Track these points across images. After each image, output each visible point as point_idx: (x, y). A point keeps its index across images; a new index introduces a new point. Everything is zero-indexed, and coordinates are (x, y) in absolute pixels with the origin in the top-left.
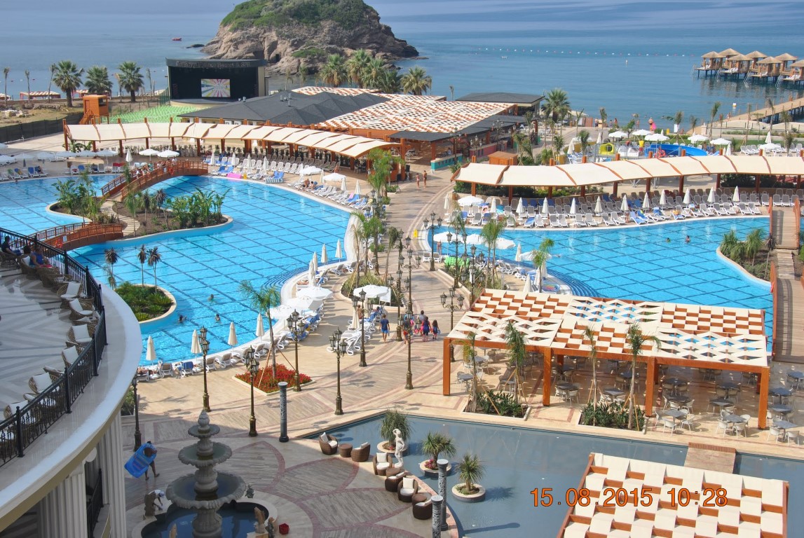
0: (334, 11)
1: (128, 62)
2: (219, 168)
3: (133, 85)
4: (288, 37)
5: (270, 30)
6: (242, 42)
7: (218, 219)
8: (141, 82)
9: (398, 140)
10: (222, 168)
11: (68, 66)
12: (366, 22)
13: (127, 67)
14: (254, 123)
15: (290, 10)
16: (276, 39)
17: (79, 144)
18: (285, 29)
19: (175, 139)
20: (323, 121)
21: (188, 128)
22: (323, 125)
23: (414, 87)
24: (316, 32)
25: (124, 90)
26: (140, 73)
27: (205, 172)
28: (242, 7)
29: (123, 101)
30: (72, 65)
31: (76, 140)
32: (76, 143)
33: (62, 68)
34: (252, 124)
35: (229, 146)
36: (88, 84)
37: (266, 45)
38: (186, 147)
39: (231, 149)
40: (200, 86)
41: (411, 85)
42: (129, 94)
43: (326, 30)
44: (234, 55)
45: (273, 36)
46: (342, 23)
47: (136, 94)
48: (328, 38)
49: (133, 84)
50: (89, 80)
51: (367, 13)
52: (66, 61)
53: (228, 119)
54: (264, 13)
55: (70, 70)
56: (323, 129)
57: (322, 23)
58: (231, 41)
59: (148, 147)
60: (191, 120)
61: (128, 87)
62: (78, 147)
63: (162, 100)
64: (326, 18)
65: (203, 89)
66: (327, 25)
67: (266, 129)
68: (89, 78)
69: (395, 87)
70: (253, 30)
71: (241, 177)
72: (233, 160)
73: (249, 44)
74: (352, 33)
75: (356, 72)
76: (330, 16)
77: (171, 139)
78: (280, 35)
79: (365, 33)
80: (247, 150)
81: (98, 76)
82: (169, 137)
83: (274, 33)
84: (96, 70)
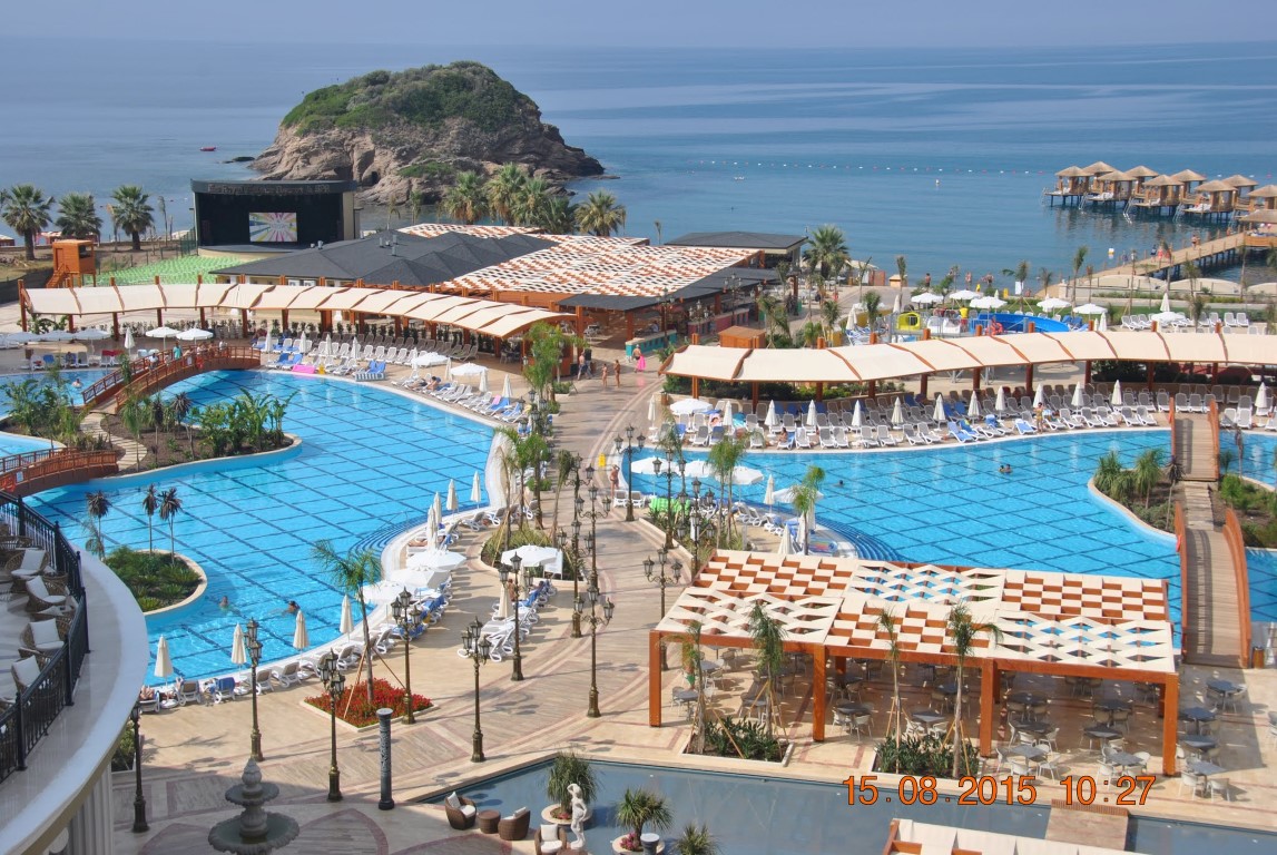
0: (467, 102)
1: (129, 186)
2: (278, 357)
3: (136, 223)
4: (392, 144)
5: (362, 133)
6: (316, 153)
7: (278, 440)
8: (150, 218)
9: (572, 309)
10: (284, 357)
11: (28, 193)
12: (517, 121)
13: (126, 193)
14: (337, 283)
15: (394, 100)
16: (372, 147)
17: (45, 320)
18: (387, 131)
19: (206, 310)
20: (450, 279)
21: (227, 293)
22: (449, 285)
23: (597, 223)
24: (437, 137)
25: (121, 231)
26: (147, 203)
27: (256, 364)
28: (317, 96)
29: (119, 249)
30: (35, 191)
31: (40, 314)
32: (40, 318)
33: (18, 196)
34: (332, 286)
35: (296, 321)
36: (62, 223)
37: (356, 157)
38: (223, 323)
39: (299, 326)
40: (247, 224)
41: (591, 220)
42: (130, 238)
43: (453, 133)
44: (303, 173)
45: (367, 142)
46: (479, 121)
47: (141, 238)
48: (457, 146)
49: (137, 221)
50: (64, 215)
51: (520, 105)
52: (25, 184)
53: (295, 277)
54: (352, 106)
55: (32, 199)
56: (450, 293)
57: (447, 122)
58: (298, 151)
59: (160, 325)
60: (233, 278)
61: (128, 227)
62: (43, 325)
63: (184, 247)
64: (454, 115)
65: (252, 229)
66: (454, 125)
67: (356, 293)
68: (62, 212)
69: (566, 224)
70: (334, 133)
71: (316, 372)
72: (302, 344)
73: (327, 155)
74: (496, 138)
75: (502, 200)
76: (460, 110)
77: (199, 310)
78: (378, 141)
79: (516, 138)
80: (326, 326)
81: (78, 209)
82: (196, 308)
83: (368, 139)
84: (75, 200)
